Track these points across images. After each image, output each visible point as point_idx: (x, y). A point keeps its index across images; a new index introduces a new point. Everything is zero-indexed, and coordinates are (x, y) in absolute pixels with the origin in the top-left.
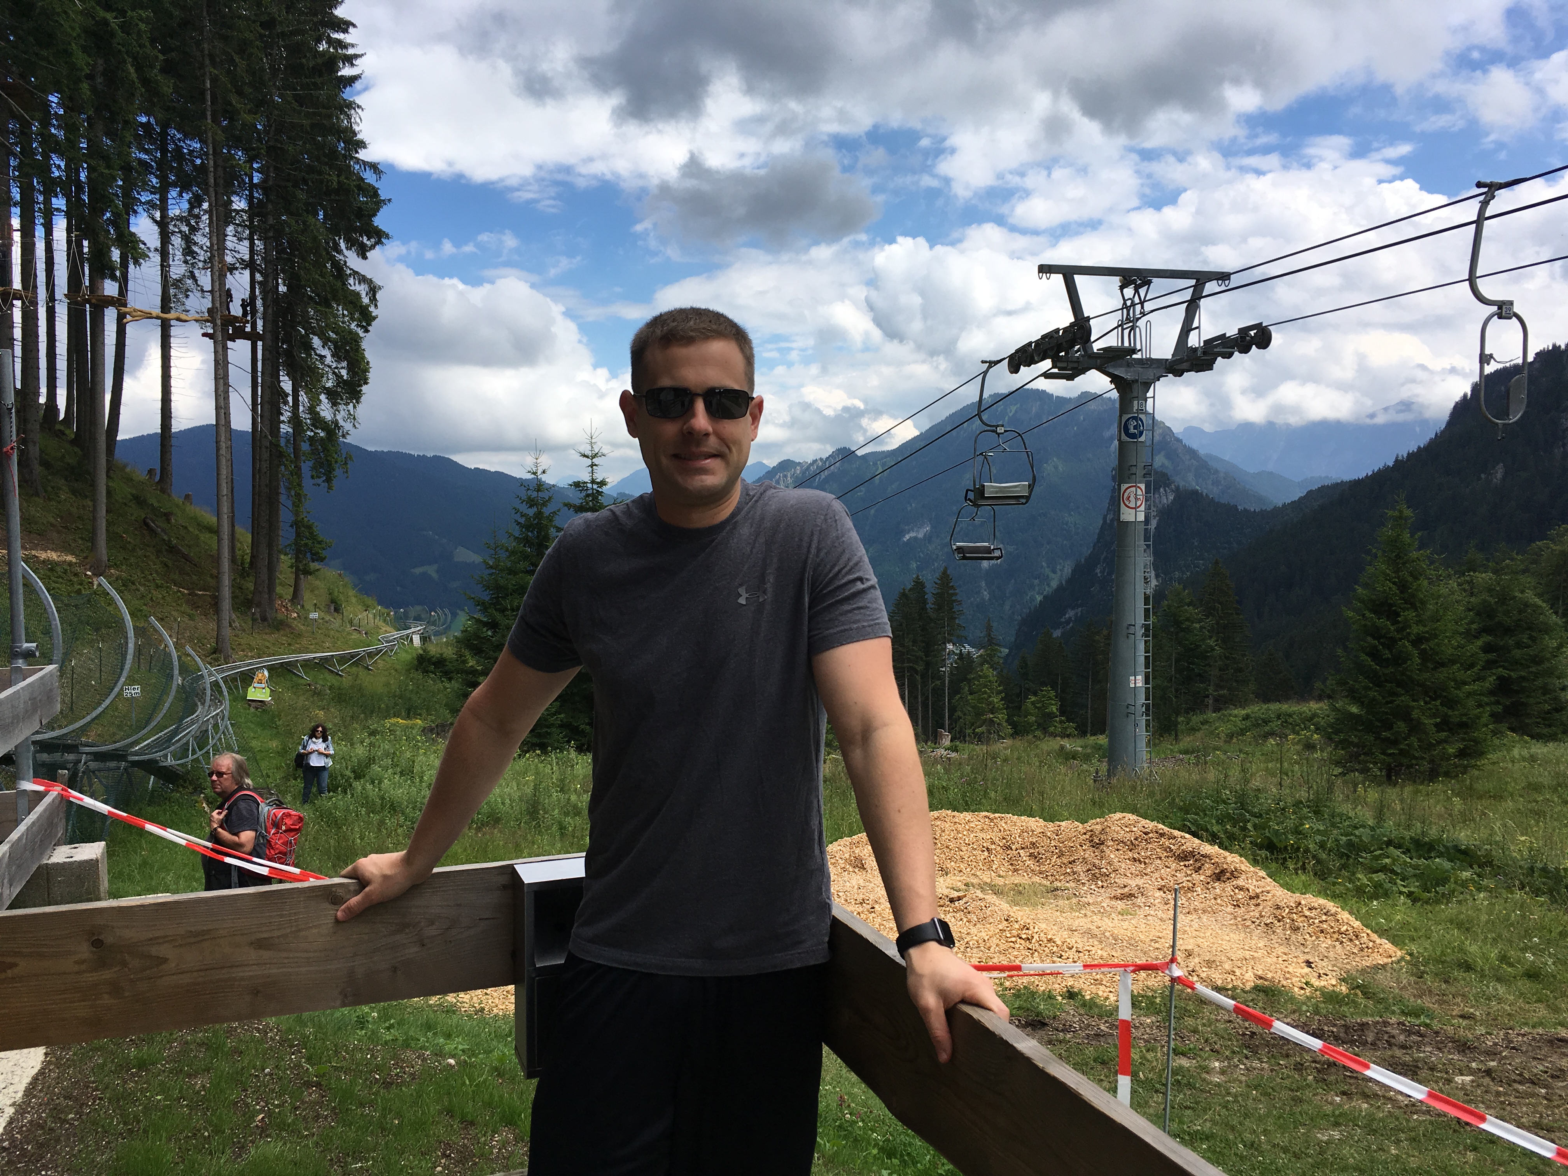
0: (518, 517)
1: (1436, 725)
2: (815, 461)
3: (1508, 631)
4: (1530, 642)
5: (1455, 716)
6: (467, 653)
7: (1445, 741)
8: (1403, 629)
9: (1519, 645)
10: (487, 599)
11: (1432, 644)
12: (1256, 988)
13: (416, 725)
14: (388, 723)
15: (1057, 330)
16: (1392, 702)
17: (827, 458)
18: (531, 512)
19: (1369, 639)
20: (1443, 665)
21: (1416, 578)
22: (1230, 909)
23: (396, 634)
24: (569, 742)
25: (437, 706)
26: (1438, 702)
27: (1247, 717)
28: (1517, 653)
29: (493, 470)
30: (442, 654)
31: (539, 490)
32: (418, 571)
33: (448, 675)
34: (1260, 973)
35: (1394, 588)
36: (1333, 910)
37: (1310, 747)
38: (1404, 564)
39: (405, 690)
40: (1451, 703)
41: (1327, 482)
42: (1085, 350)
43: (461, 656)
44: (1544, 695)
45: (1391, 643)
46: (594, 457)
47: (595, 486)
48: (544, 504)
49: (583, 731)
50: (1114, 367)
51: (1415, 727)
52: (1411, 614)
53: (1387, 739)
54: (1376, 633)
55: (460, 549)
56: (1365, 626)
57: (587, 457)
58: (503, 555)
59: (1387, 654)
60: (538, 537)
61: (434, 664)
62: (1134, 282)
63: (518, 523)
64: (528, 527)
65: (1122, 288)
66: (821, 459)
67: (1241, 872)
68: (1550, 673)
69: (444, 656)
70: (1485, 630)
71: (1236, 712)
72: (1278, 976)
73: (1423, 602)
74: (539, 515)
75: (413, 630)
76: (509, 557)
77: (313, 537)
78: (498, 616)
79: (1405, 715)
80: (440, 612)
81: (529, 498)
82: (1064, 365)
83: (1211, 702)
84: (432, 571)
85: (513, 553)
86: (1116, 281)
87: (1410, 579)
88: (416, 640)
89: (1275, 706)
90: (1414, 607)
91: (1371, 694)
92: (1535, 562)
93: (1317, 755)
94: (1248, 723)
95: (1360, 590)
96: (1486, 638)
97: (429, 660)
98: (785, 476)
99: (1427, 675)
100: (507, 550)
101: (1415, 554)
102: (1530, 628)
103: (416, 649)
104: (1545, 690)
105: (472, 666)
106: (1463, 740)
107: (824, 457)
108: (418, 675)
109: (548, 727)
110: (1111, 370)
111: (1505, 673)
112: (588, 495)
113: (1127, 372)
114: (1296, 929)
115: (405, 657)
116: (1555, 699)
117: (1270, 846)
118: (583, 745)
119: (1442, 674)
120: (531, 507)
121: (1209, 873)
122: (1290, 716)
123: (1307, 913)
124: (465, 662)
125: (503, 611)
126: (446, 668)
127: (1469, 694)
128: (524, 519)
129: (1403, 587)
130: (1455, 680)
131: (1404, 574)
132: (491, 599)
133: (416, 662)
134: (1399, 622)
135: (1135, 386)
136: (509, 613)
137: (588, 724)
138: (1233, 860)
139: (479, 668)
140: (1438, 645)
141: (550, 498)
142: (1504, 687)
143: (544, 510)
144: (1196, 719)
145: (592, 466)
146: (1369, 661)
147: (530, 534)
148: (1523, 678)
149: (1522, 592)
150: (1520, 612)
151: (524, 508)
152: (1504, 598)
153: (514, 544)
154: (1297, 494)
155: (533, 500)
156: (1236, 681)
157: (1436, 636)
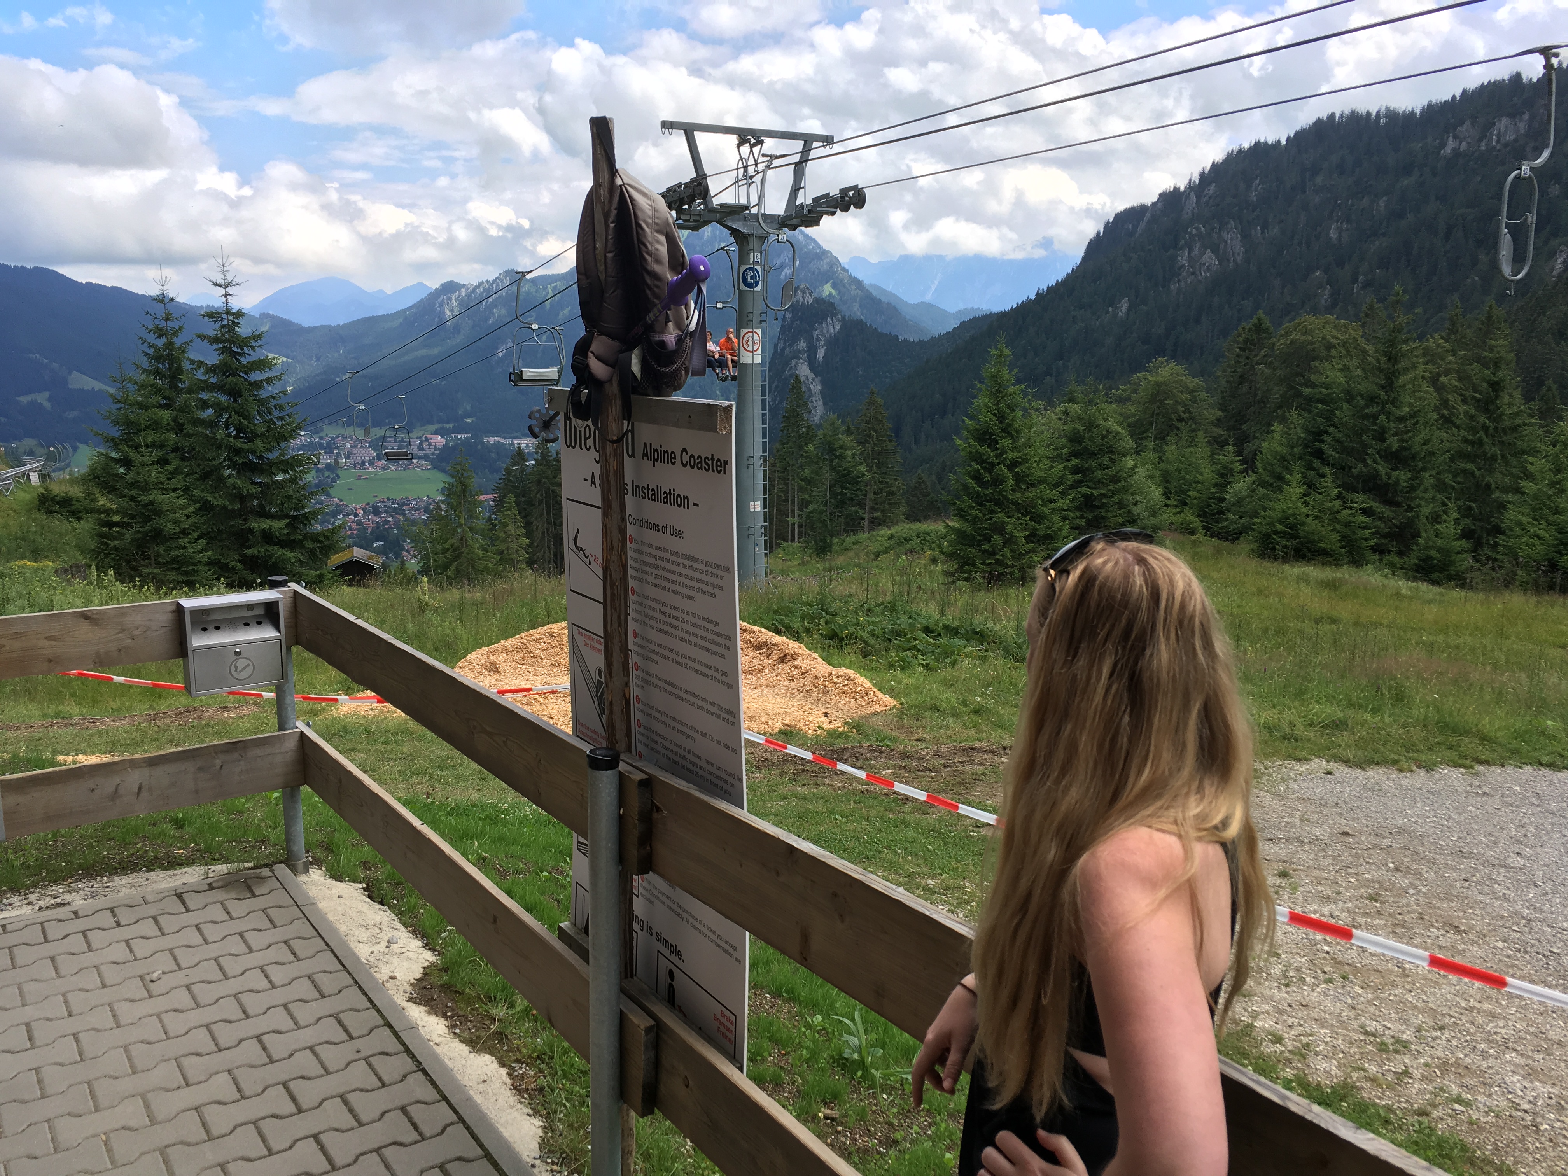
0: (145, 348)
1: (1026, 538)
2: (480, 284)
3: (1093, 455)
4: (1111, 465)
5: (1041, 529)
6: (96, 491)
7: (1033, 551)
8: (1001, 454)
9: (1102, 467)
10: (117, 434)
11: (1023, 468)
12: (781, 732)
13: (47, 566)
14: (15, 565)
15: (679, 185)
16: (991, 519)
17: (494, 281)
18: (161, 342)
19: (973, 464)
20: (1033, 485)
21: (1013, 410)
22: (786, 683)
23: (11, 472)
24: (218, 579)
25: (67, 548)
26: (1028, 518)
27: (891, 537)
28: (1099, 474)
29: (109, 284)
30: (66, 493)
31: (167, 319)
32: (24, 399)
33: (76, 515)
34: (787, 722)
35: (994, 419)
36: (853, 676)
37: (934, 561)
38: (1003, 397)
39: (28, 532)
40: (1038, 518)
41: (978, 314)
42: (706, 205)
43: (89, 494)
44: (1120, 509)
45: (991, 467)
46: (227, 286)
47: (231, 317)
48: (175, 333)
49: (233, 568)
50: (733, 220)
51: (1009, 540)
52: (1006, 442)
53: (986, 551)
54: (978, 458)
55: (75, 375)
56: (971, 452)
57: (220, 286)
58: (132, 388)
59: (987, 477)
60: (170, 369)
61: (58, 503)
62: (748, 141)
63: (147, 354)
64: (158, 358)
65: (739, 146)
66: (488, 281)
67: (797, 655)
68: (1125, 489)
69: (70, 494)
70: (1075, 454)
71: (882, 532)
72: (801, 725)
73: (1018, 431)
74: (170, 345)
75: (28, 467)
76: (139, 390)
78: (132, 454)
79: (1000, 529)
80: (59, 447)
81: (157, 327)
82: (688, 217)
83: (866, 523)
84: (42, 398)
85: (143, 387)
86: (734, 139)
87: (1008, 411)
88: (34, 477)
89: (916, 526)
90: (1010, 434)
91: (974, 512)
92: (1135, 391)
93: (939, 568)
94: (892, 542)
95: (967, 421)
96: (1075, 461)
97: (53, 499)
98: (450, 299)
99: (1019, 495)
100: (136, 383)
101: (1011, 389)
102: (1112, 452)
103: (34, 487)
104: (1121, 505)
105: (103, 505)
106: (1048, 549)
107: (491, 279)
108: (42, 516)
109: (195, 564)
110: (730, 224)
111: (1088, 491)
112: (223, 327)
113: (744, 225)
114: (826, 692)
115: (24, 496)
116: (1129, 512)
117: (833, 636)
118: (234, 581)
119: (1032, 493)
120: (160, 336)
121: (775, 657)
122: (928, 534)
123: (836, 680)
124: (95, 500)
125: (137, 447)
126: (74, 508)
127: (1053, 511)
128: (152, 350)
129: (1001, 418)
130: (1043, 500)
131: (1002, 406)
132: (123, 435)
133: (37, 502)
134: (997, 449)
135: (750, 240)
136: (143, 449)
137: (240, 561)
138: (793, 646)
139: (114, 507)
140: (1029, 468)
141: (181, 328)
142: (1088, 503)
143: (175, 340)
144: (849, 540)
145: (226, 295)
146: (972, 483)
147: (160, 366)
148: (1104, 495)
149: (1106, 420)
150: (1103, 438)
151: (152, 338)
152: (1090, 425)
153: (143, 377)
154: (951, 325)
155: (161, 330)
156: (890, 504)
157: (1027, 461)
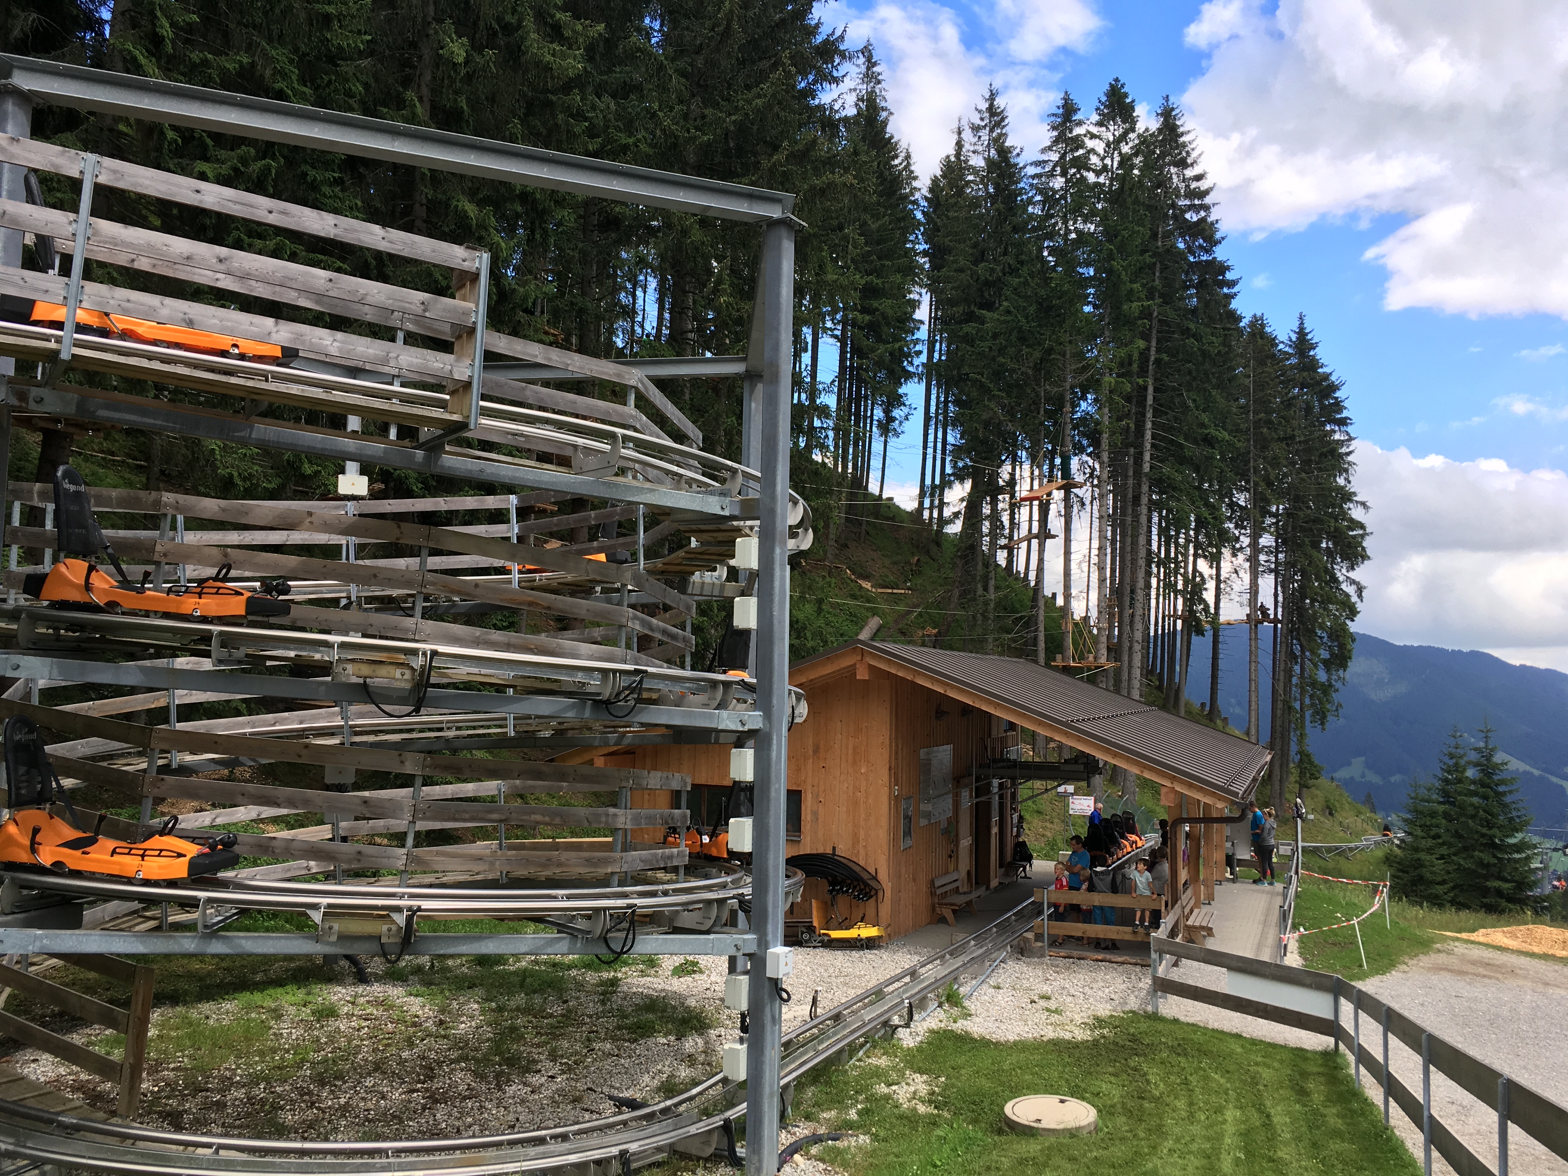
64: (1449, 772)
74: (1456, 765)
77: (1311, 763)
85: (1437, 789)
143: (1459, 762)
147: (1449, 777)
